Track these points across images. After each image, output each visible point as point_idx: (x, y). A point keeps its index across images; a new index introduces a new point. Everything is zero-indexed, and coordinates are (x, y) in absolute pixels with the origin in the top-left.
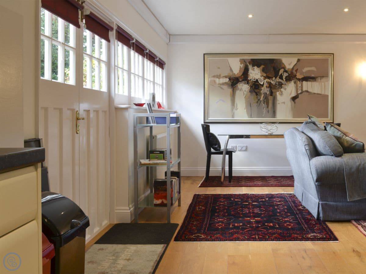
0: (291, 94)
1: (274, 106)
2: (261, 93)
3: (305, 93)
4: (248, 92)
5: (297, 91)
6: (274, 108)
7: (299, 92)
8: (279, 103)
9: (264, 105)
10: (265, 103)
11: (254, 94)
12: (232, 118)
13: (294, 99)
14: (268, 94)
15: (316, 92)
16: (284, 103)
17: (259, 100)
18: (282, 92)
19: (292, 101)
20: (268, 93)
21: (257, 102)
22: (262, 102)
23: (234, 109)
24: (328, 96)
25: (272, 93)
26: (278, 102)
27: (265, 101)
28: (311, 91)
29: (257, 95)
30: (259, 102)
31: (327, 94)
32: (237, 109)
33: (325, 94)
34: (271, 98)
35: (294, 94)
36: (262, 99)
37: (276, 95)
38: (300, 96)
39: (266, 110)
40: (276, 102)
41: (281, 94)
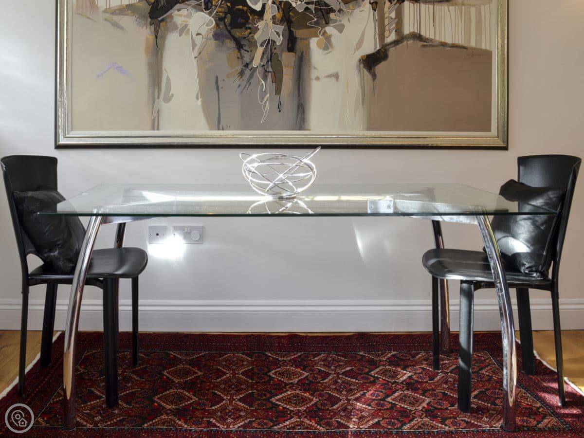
0: (359, 45)
1: (299, 89)
2: (256, 42)
3: (411, 42)
4: (207, 39)
5: (382, 37)
6: (299, 93)
7: (391, 37)
8: (318, 78)
9: (266, 85)
10: (270, 75)
11: (230, 44)
12: (153, 129)
13: (371, 62)
14: (278, 44)
15: (449, 41)
16: (336, 76)
17: (247, 65)
18: (328, 38)
19: (365, 71)
20: (279, 41)
21: (242, 73)
22: (258, 75)
23: (158, 98)
24: (488, 54)
25: (292, 43)
26: (314, 74)
27: (270, 70)
28: (432, 37)
29: (240, 47)
30: (248, 72)
31: (488, 48)
32: (168, 99)
33: (478, 47)
34: (288, 59)
35: (370, 47)
36: (256, 62)
37: (308, 47)
38: (392, 51)
39: (271, 99)
40: (309, 72)
41: (327, 45)
